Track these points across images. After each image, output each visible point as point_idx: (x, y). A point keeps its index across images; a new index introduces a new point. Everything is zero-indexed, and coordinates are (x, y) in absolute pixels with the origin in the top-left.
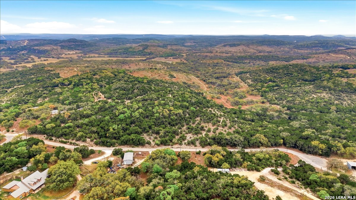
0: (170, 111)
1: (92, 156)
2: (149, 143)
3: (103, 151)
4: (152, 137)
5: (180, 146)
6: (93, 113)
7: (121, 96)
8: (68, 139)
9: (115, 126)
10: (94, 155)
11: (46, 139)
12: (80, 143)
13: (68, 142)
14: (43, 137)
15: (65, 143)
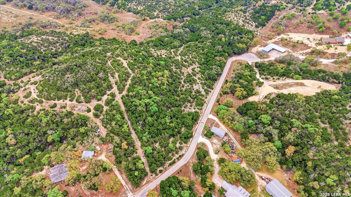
3: (199, 142)
4: (189, 107)
11: (156, 175)
12: (182, 152)
13: (175, 160)
14: (151, 177)
15: (174, 162)
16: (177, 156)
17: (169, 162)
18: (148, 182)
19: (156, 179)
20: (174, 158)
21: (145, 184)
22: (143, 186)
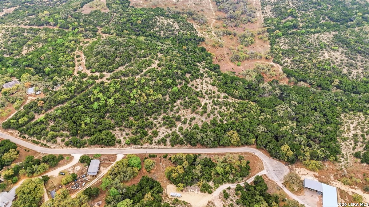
0: (148, 95)
1: (60, 162)
2: (119, 142)
3: (72, 155)
4: (124, 133)
5: (150, 146)
6: (68, 97)
7: (101, 66)
8: (40, 139)
9: (88, 120)
10: (62, 161)
11: (20, 136)
12: (51, 145)
13: (40, 143)
14: (17, 134)
15: (37, 143)
16: (45, 142)
17: (36, 139)
18: (11, 134)
19: (16, 137)
20: (42, 141)
21: (9, 133)
22: (7, 132)
